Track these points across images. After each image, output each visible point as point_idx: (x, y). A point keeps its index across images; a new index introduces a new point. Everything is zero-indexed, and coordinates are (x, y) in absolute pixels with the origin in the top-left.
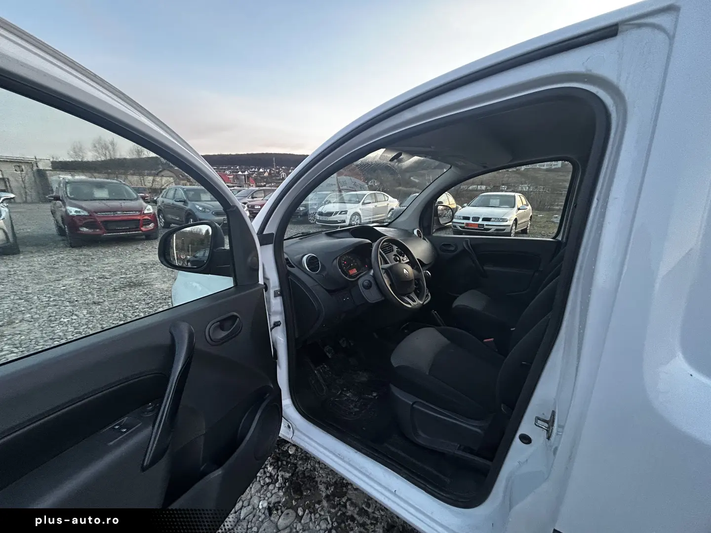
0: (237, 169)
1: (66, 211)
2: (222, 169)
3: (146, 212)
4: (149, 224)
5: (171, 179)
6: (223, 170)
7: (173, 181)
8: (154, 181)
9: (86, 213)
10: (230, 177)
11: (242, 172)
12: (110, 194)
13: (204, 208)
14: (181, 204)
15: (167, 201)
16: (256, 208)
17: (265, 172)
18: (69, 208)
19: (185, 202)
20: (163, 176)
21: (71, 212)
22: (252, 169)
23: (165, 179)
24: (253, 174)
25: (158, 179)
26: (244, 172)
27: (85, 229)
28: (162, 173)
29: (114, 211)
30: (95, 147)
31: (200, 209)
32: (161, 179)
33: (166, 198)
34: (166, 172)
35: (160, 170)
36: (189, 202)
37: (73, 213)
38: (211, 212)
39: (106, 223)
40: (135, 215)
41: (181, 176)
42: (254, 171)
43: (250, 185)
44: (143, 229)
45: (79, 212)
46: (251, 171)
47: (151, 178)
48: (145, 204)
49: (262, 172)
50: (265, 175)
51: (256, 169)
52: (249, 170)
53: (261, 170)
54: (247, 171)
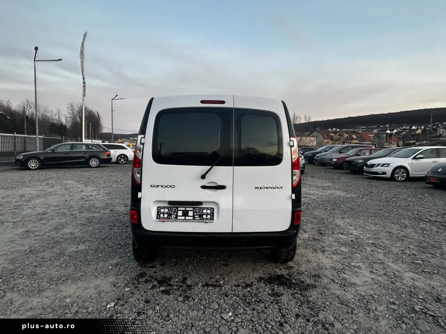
0: (387, 128)
2: (370, 128)
6: (372, 130)
8: (300, 140)
10: (371, 135)
11: (390, 130)
17: (417, 129)
22: (403, 127)
23: (310, 139)
24: (402, 132)
25: (304, 139)
26: (393, 130)
32: (306, 139)
41: (326, 136)
42: (405, 129)
43: (391, 143)
46: (401, 129)
49: (414, 129)
50: (417, 132)
51: (408, 127)
52: (399, 127)
53: (414, 127)
54: (397, 129)
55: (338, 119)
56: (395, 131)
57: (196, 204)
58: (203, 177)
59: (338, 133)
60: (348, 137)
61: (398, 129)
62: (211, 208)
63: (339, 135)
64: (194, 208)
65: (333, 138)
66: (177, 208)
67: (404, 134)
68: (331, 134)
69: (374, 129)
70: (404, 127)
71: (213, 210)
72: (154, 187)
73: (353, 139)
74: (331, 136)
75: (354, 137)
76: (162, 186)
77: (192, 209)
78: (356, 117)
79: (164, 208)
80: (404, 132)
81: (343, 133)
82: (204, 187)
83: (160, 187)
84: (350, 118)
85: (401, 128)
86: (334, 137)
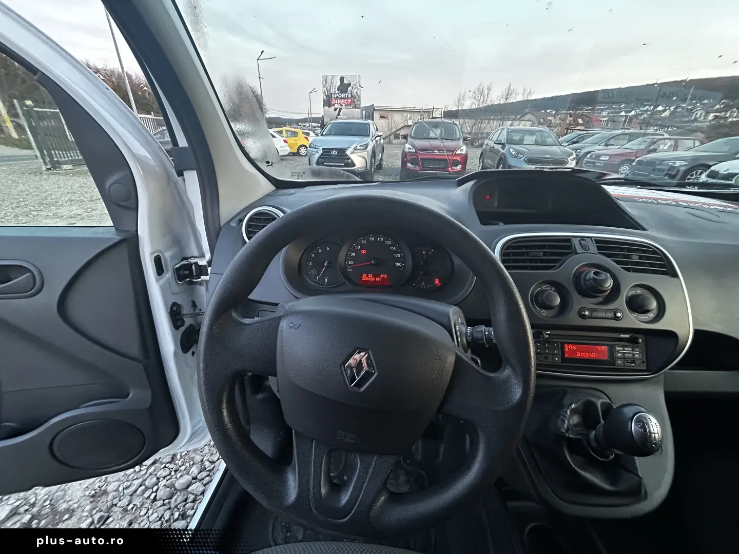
0: (621, 108)
2: (597, 110)
3: (458, 152)
4: (457, 165)
6: (600, 111)
9: (413, 150)
13: (518, 152)
14: (498, 147)
16: (601, 159)
17: (664, 111)
19: (503, 145)
22: (644, 107)
24: (641, 115)
26: (630, 112)
27: (409, 165)
29: (433, 149)
31: (514, 153)
34: (530, 116)
36: (507, 145)
38: (524, 157)
39: (424, 160)
40: (448, 155)
41: (541, 120)
42: (647, 110)
44: (449, 169)
46: (641, 111)
47: (509, 123)
49: (659, 111)
50: (663, 115)
51: (652, 107)
52: (639, 108)
53: (660, 108)
54: (635, 110)
56: (633, 113)
59: (559, 116)
60: (572, 122)
61: (638, 110)
67: (644, 118)
68: (549, 118)
69: (603, 110)
70: (646, 108)
73: (578, 124)
74: (549, 120)
75: (580, 121)
80: (645, 115)
81: (566, 115)
85: (641, 109)
86: (552, 122)
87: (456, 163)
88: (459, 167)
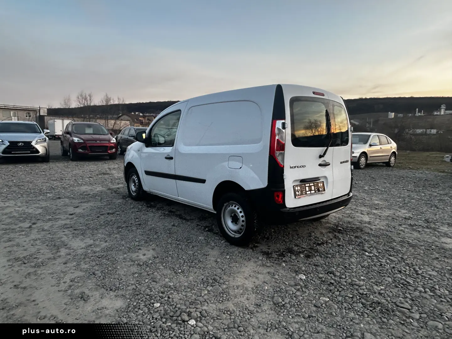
1: (73, 140)
3: (112, 142)
5: (128, 122)
7: (129, 124)
8: (115, 123)
9: (82, 141)
12: (93, 131)
14: (132, 138)
15: (124, 137)
18: (74, 138)
19: (134, 137)
20: (122, 120)
21: (75, 140)
23: (123, 122)
25: (118, 122)
27: (80, 150)
28: (122, 118)
29: (96, 140)
30: (78, 98)
32: (121, 122)
33: (123, 134)
34: (125, 117)
35: (121, 115)
37: (76, 141)
39: (91, 147)
40: (106, 143)
41: (135, 120)
44: (109, 151)
45: (79, 140)
47: (113, 122)
48: (111, 137)
55: (140, 103)
57: (315, 180)
58: (321, 157)
59: (147, 118)
62: (322, 182)
63: (148, 119)
64: (314, 183)
65: (142, 122)
66: (305, 184)
68: (140, 119)
71: (324, 183)
72: (293, 168)
76: (298, 167)
77: (313, 184)
78: (157, 102)
79: (297, 186)
81: (151, 117)
82: (320, 165)
83: (296, 167)
84: (150, 103)
87: (112, 148)
88: (114, 150)
